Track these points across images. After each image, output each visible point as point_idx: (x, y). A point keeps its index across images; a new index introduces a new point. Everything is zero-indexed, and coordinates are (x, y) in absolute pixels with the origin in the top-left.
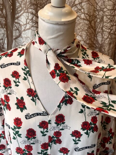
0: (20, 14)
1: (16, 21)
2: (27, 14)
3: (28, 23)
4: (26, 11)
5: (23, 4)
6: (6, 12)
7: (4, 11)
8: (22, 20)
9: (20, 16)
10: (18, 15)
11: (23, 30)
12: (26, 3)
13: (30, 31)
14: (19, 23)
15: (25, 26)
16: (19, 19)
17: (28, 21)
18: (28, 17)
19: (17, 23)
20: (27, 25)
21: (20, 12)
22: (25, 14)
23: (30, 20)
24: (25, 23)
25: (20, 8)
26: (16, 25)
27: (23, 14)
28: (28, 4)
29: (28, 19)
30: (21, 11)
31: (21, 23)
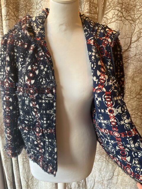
0: (108, 11)
1: (105, 16)
2: (114, 10)
3: (114, 18)
4: (114, 8)
5: (112, 3)
6: (98, 10)
7: (97, 9)
8: (109, 15)
9: (108, 12)
10: (106, 12)
11: (109, 22)
12: (115, 2)
13: (115, 23)
14: (106, 18)
15: (111, 20)
16: (107, 15)
17: (114, 16)
18: (115, 13)
19: (105, 18)
20: (113, 19)
21: (109, 10)
22: (112, 11)
23: (116, 15)
24: (111, 17)
25: (109, 6)
26: (104, 19)
27: (111, 11)
28: (116, 3)
29: (114, 14)
30: (109, 8)
31: (108, 18)
